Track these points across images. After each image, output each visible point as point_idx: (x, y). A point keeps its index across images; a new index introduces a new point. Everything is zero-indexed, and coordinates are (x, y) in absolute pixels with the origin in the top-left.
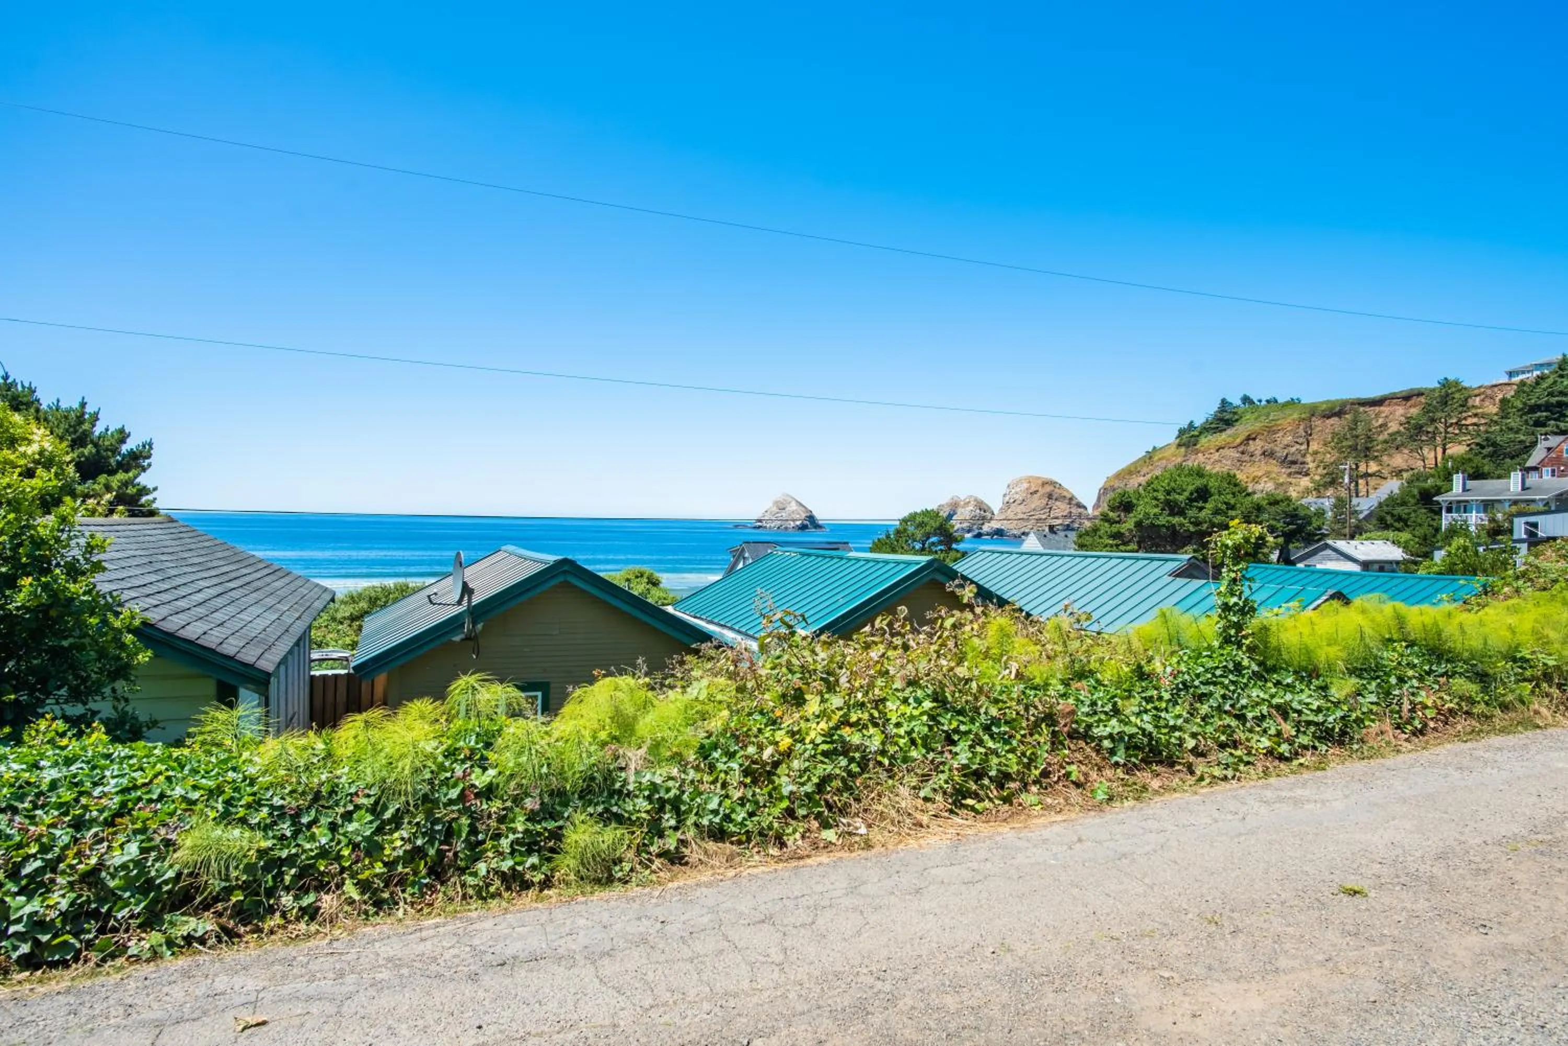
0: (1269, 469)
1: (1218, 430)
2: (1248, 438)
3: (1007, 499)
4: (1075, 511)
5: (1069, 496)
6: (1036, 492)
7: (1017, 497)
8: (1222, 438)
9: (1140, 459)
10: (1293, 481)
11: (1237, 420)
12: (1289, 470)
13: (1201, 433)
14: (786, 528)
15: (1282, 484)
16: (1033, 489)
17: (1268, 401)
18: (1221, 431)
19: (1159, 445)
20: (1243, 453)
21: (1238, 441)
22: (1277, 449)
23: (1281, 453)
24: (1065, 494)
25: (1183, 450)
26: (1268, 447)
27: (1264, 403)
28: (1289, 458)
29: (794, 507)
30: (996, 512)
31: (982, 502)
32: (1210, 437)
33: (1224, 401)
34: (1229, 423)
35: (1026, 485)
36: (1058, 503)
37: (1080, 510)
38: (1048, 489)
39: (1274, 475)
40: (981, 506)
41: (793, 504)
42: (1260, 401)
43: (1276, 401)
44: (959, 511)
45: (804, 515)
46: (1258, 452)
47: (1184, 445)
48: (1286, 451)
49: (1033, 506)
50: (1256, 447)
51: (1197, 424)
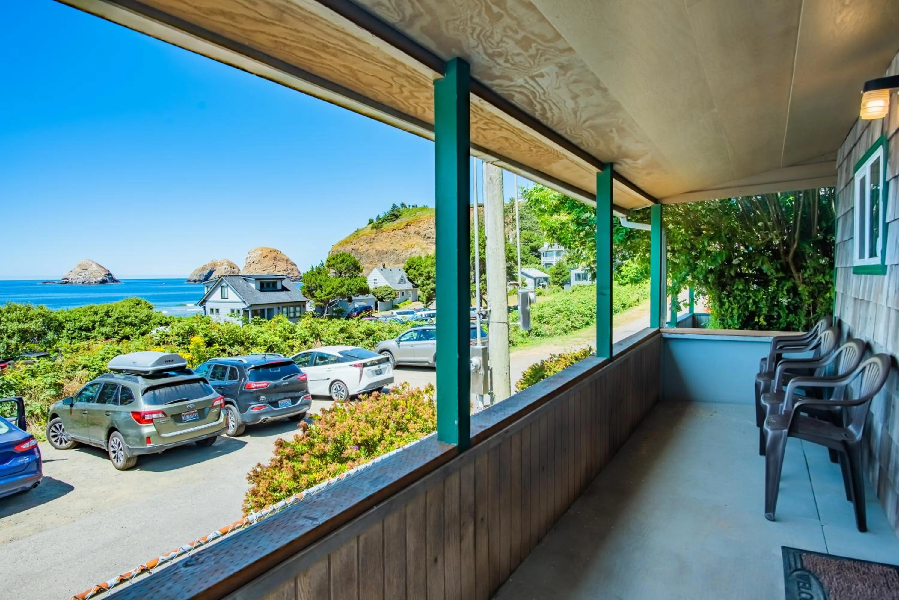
0: (418, 241)
1: (392, 220)
2: (407, 225)
3: (248, 261)
4: (290, 267)
5: (286, 259)
6: (266, 256)
7: (255, 259)
8: (395, 224)
9: (351, 235)
10: (429, 247)
11: (400, 215)
12: (427, 242)
13: (383, 221)
14: (89, 283)
15: (424, 248)
16: (264, 255)
17: (413, 206)
18: (393, 221)
19: (360, 228)
20: (405, 232)
21: (403, 226)
22: (421, 231)
23: (423, 233)
24: (284, 257)
25: (375, 230)
26: (417, 229)
27: (411, 207)
28: (427, 236)
29: (95, 268)
30: (241, 269)
31: (232, 263)
32: (388, 224)
33: (394, 205)
34: (397, 217)
35: (260, 252)
36: (280, 263)
37: (293, 267)
38: (274, 254)
39: (420, 244)
40: (232, 266)
41: (94, 265)
42: (409, 206)
43: (417, 207)
44: (217, 268)
45: (104, 274)
46: (412, 232)
47: (375, 227)
48: (425, 232)
49: (265, 265)
50: (411, 229)
51: (381, 216)
